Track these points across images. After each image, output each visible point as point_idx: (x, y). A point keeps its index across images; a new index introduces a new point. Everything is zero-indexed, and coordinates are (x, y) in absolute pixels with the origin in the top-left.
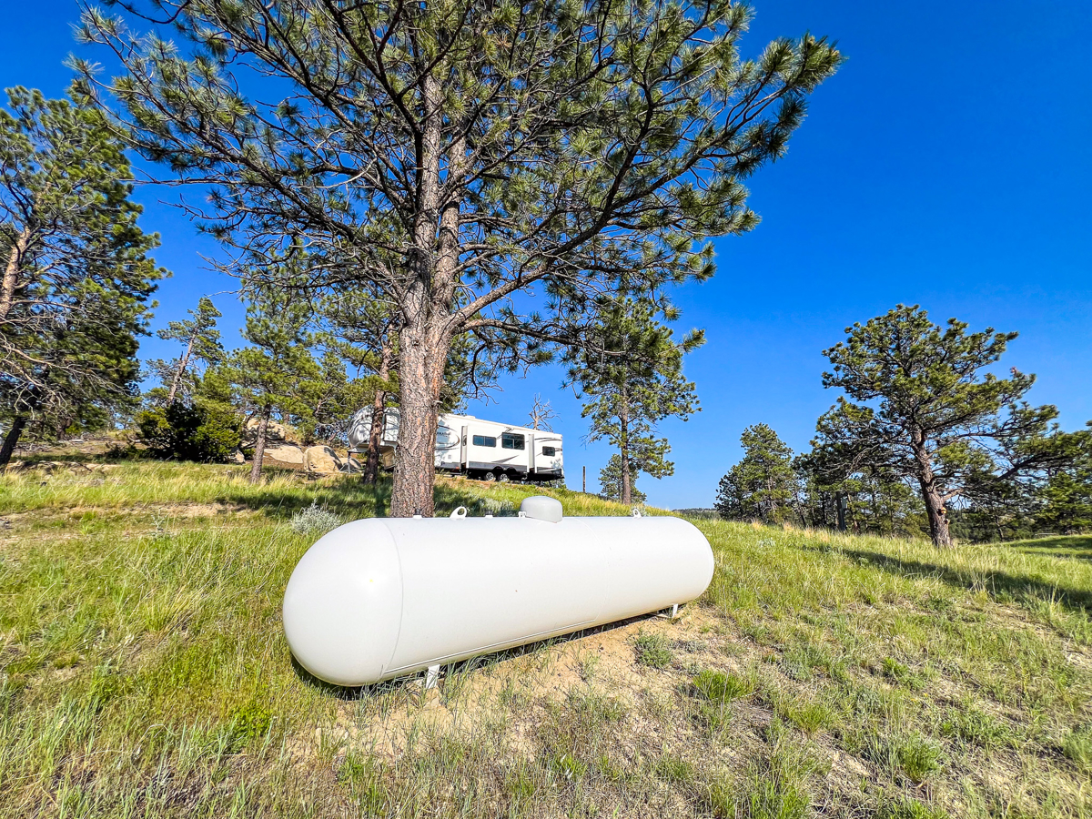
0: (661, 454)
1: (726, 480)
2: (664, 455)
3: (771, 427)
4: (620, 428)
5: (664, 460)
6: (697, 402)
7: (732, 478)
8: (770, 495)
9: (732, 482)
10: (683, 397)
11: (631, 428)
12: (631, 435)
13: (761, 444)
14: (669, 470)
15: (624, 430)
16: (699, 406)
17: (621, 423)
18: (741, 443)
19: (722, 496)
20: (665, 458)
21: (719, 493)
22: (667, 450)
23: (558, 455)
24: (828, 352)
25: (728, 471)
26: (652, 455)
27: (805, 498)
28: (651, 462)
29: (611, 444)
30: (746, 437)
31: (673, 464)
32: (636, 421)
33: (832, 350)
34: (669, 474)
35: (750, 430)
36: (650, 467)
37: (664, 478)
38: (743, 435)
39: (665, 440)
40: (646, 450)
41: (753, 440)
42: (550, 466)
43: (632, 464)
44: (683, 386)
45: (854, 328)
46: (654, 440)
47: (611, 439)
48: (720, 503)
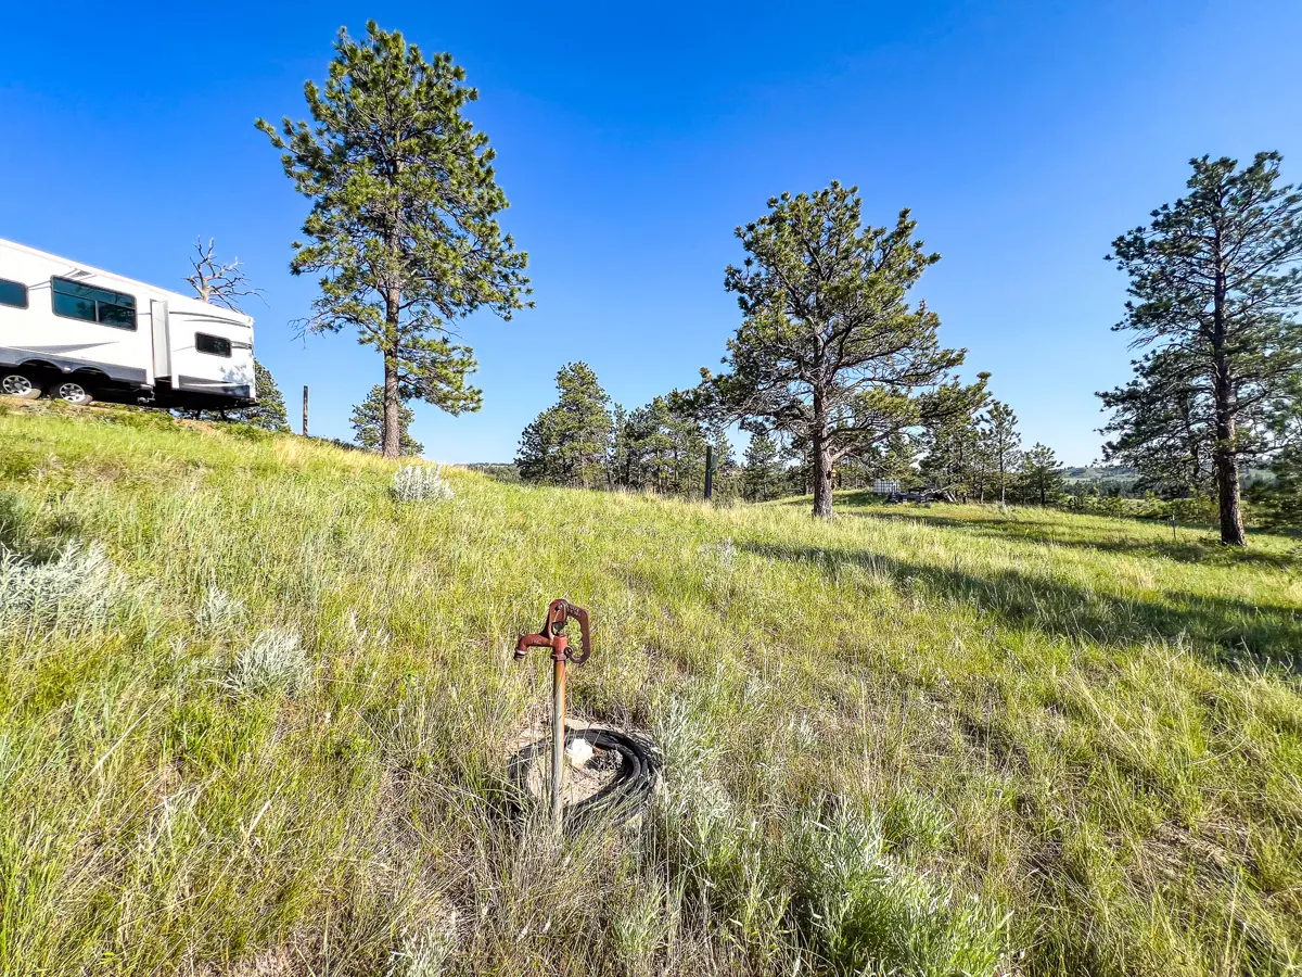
0: (461, 372)
1: (530, 430)
2: (465, 375)
3: (591, 367)
4: (383, 315)
5: (466, 385)
6: (529, 291)
7: (538, 428)
8: (581, 450)
9: (537, 432)
10: (506, 277)
11: (405, 318)
12: (405, 330)
13: (578, 387)
14: (473, 401)
15: (391, 319)
16: (530, 298)
17: (384, 304)
18: (556, 383)
19: (524, 450)
20: (467, 381)
21: (521, 446)
22: (471, 369)
23: (240, 357)
24: (744, 229)
25: (533, 419)
26: (444, 372)
27: (612, 454)
28: (442, 386)
29: (362, 342)
30: (561, 376)
31: (480, 392)
32: (415, 308)
33: (751, 228)
34: (473, 410)
35: (568, 369)
36: (441, 394)
37: (463, 415)
38: (559, 373)
39: (469, 350)
40: (434, 362)
41: (569, 381)
42: (219, 377)
43: (406, 387)
44: (507, 255)
45: (780, 201)
46: (449, 346)
47: (363, 333)
48: (521, 457)
